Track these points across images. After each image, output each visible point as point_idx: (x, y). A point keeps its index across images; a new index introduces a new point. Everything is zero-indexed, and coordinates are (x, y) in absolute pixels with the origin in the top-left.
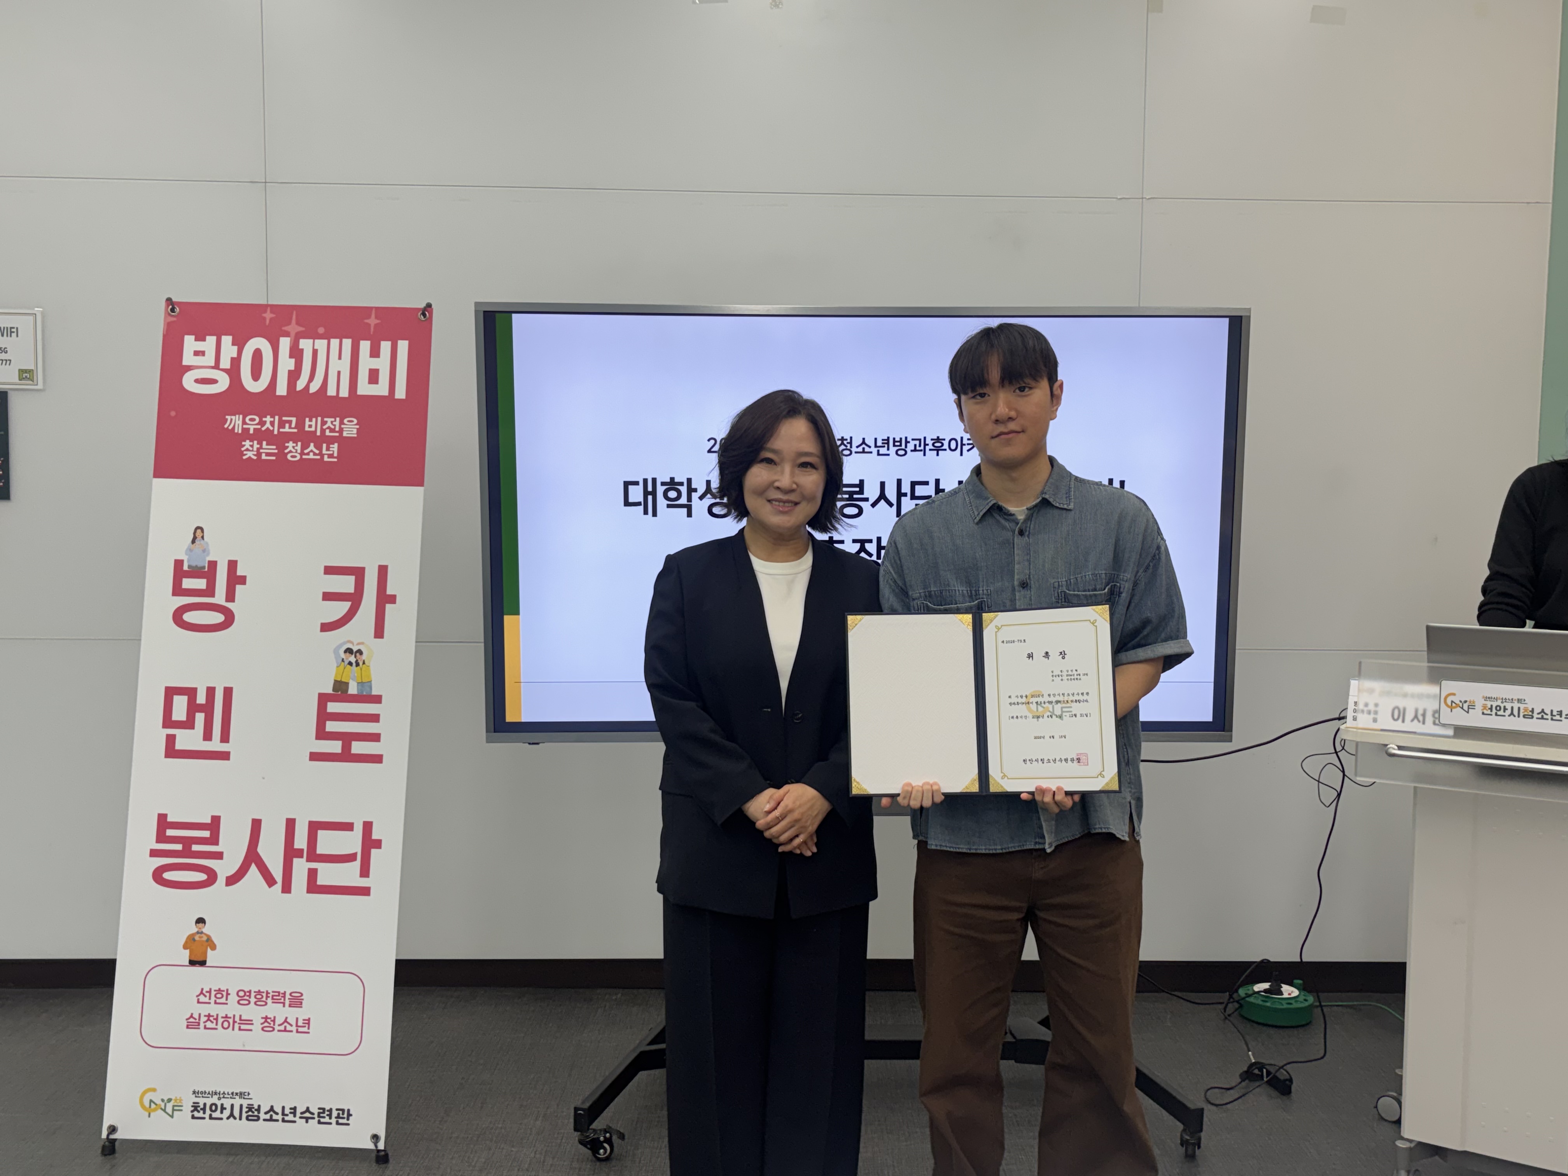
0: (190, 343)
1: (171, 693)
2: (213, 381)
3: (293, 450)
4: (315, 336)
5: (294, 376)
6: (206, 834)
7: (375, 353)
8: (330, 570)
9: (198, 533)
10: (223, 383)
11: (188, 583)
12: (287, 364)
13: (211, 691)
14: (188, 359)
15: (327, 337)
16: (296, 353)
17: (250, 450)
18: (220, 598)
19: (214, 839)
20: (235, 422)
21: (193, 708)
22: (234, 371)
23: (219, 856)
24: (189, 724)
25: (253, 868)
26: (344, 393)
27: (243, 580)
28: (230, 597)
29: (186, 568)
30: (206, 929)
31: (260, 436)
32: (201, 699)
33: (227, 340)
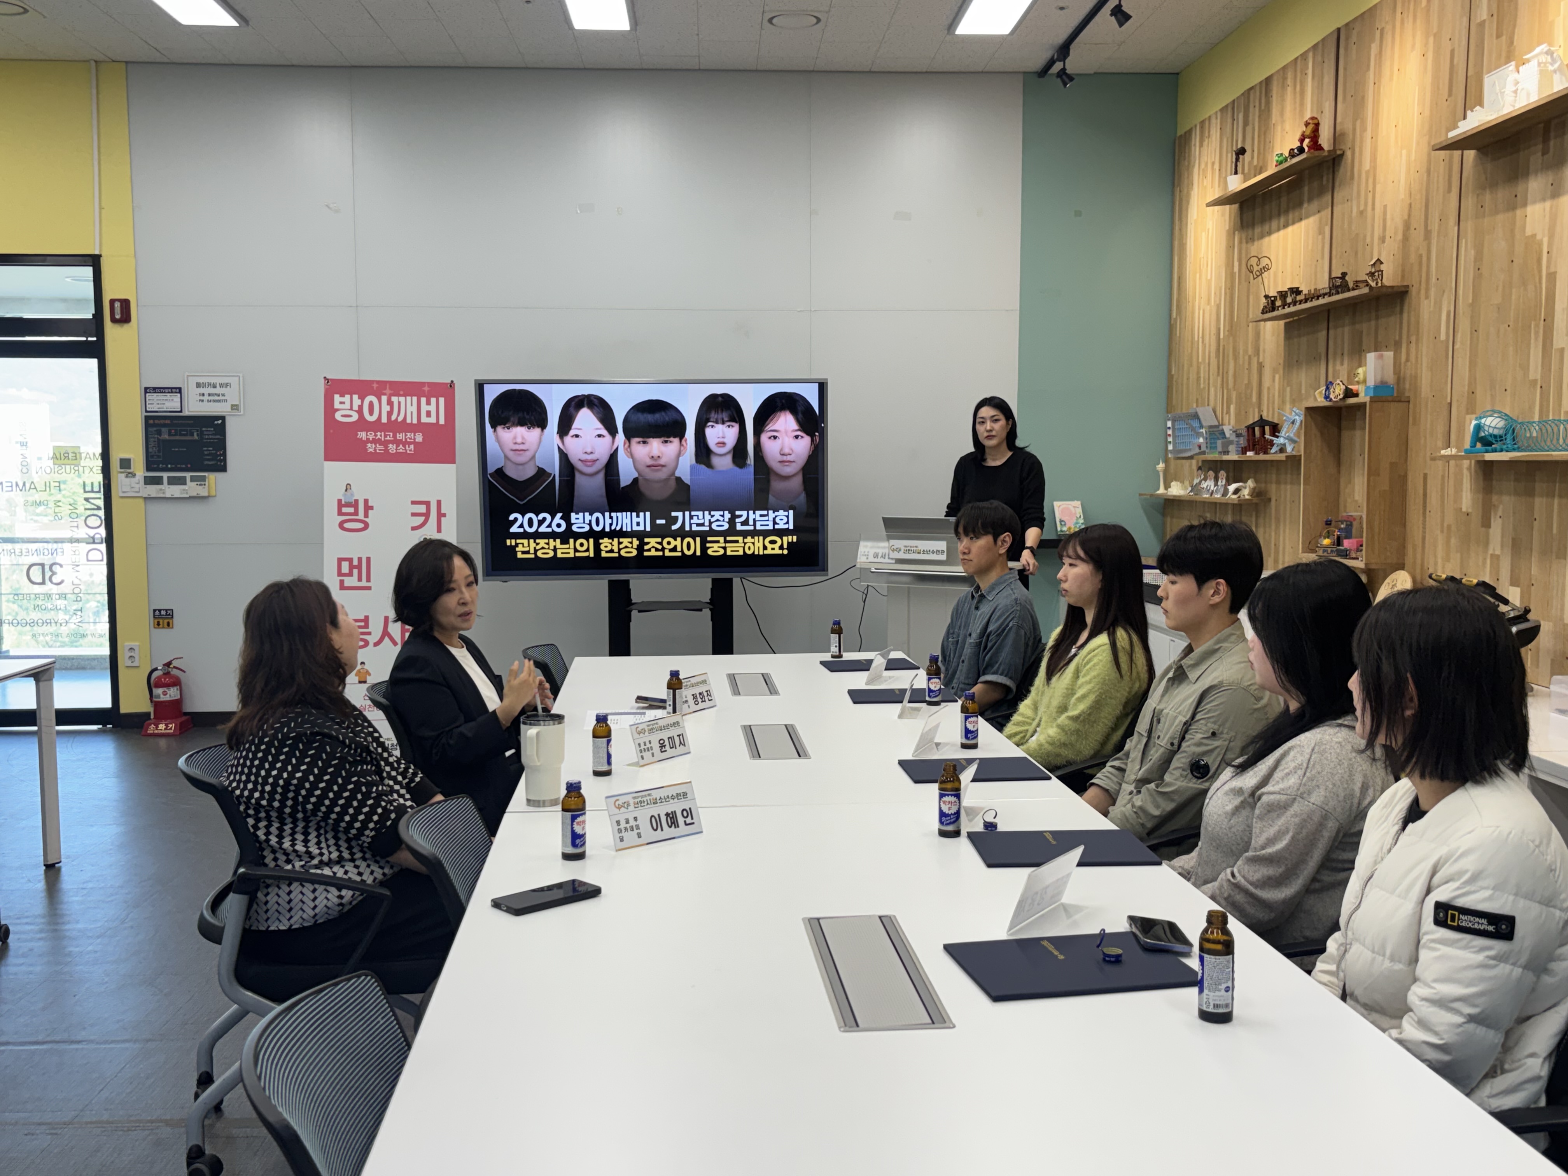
0: (337, 398)
1: (340, 560)
2: (350, 416)
3: (392, 448)
4: (399, 395)
5: (390, 414)
6: (362, 624)
7: (428, 403)
8: (413, 503)
9: (348, 487)
10: (355, 417)
11: (345, 510)
12: (386, 408)
13: (360, 559)
14: (337, 405)
15: (405, 395)
16: (390, 403)
17: (371, 447)
18: (361, 516)
19: (366, 626)
20: (362, 435)
21: (352, 567)
22: (360, 411)
23: (369, 633)
24: (350, 574)
25: (387, 639)
26: (415, 421)
27: (372, 508)
28: (366, 515)
29: (343, 502)
30: (366, 667)
31: (375, 441)
32: (355, 563)
33: (355, 397)
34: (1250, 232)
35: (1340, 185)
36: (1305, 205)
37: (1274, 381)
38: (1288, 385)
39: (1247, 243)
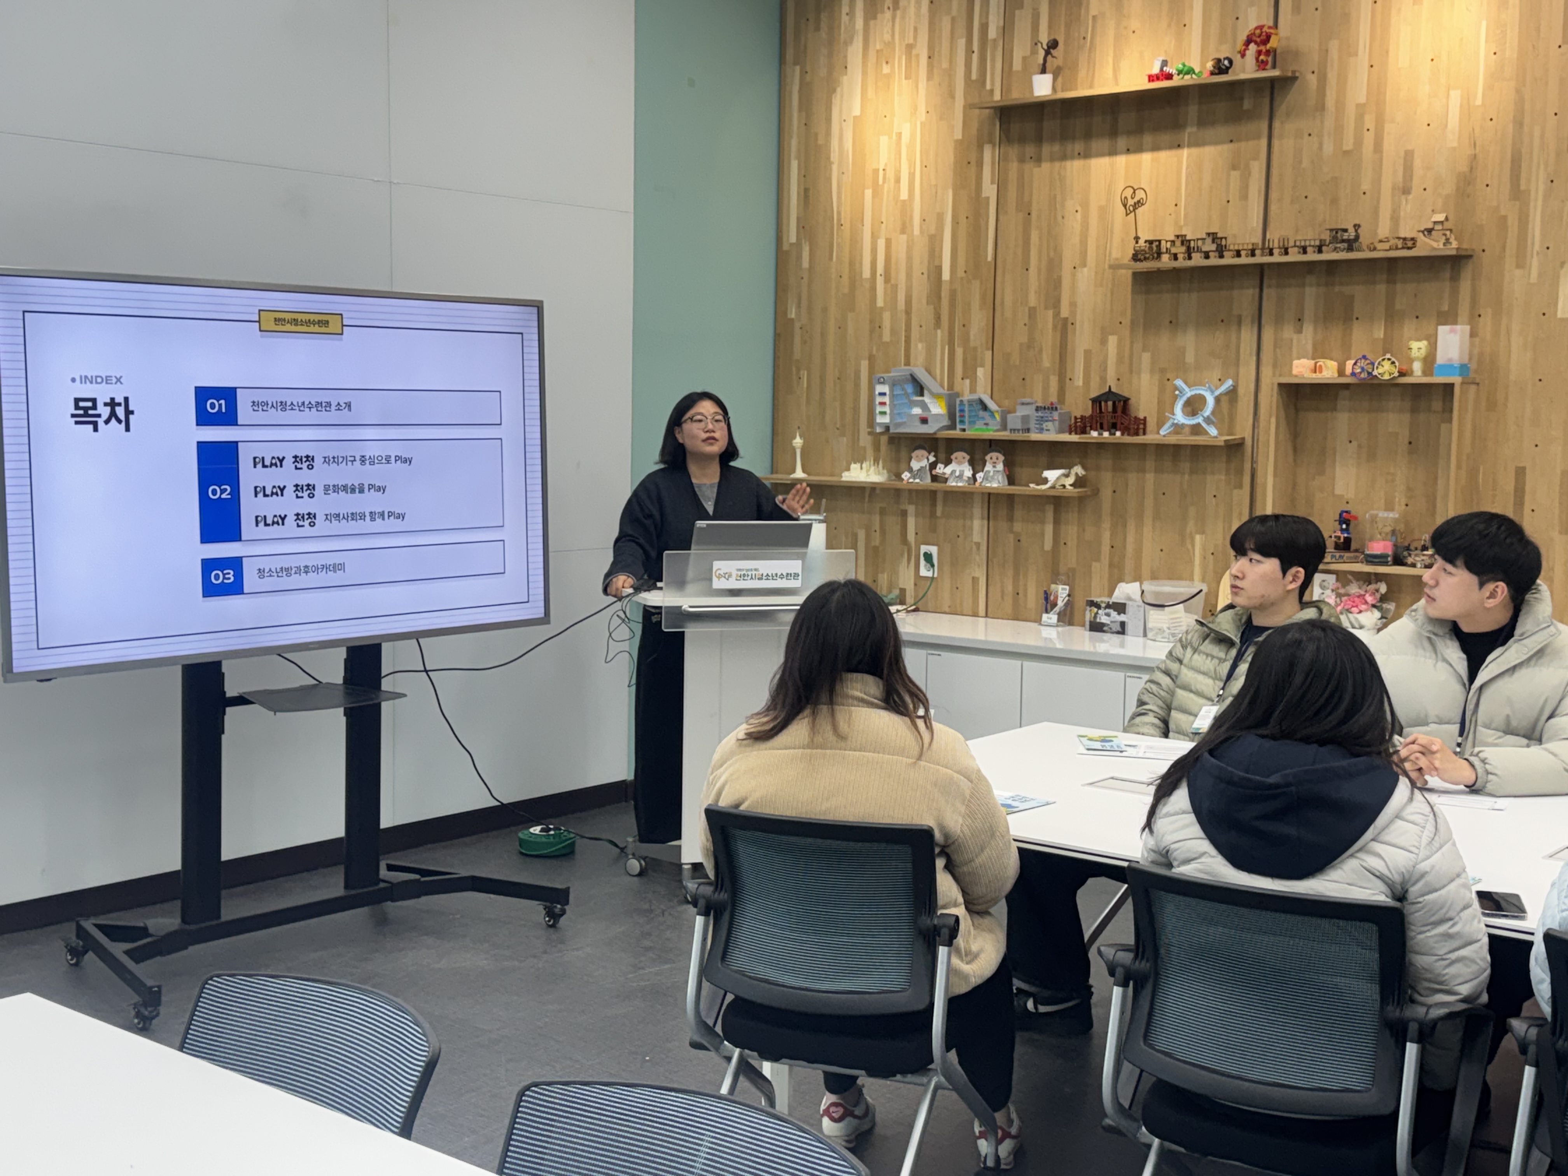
34: (1030, 150)
35: (1288, 115)
36: (1191, 130)
37: (1104, 342)
38: (1145, 349)
39: (1022, 160)
